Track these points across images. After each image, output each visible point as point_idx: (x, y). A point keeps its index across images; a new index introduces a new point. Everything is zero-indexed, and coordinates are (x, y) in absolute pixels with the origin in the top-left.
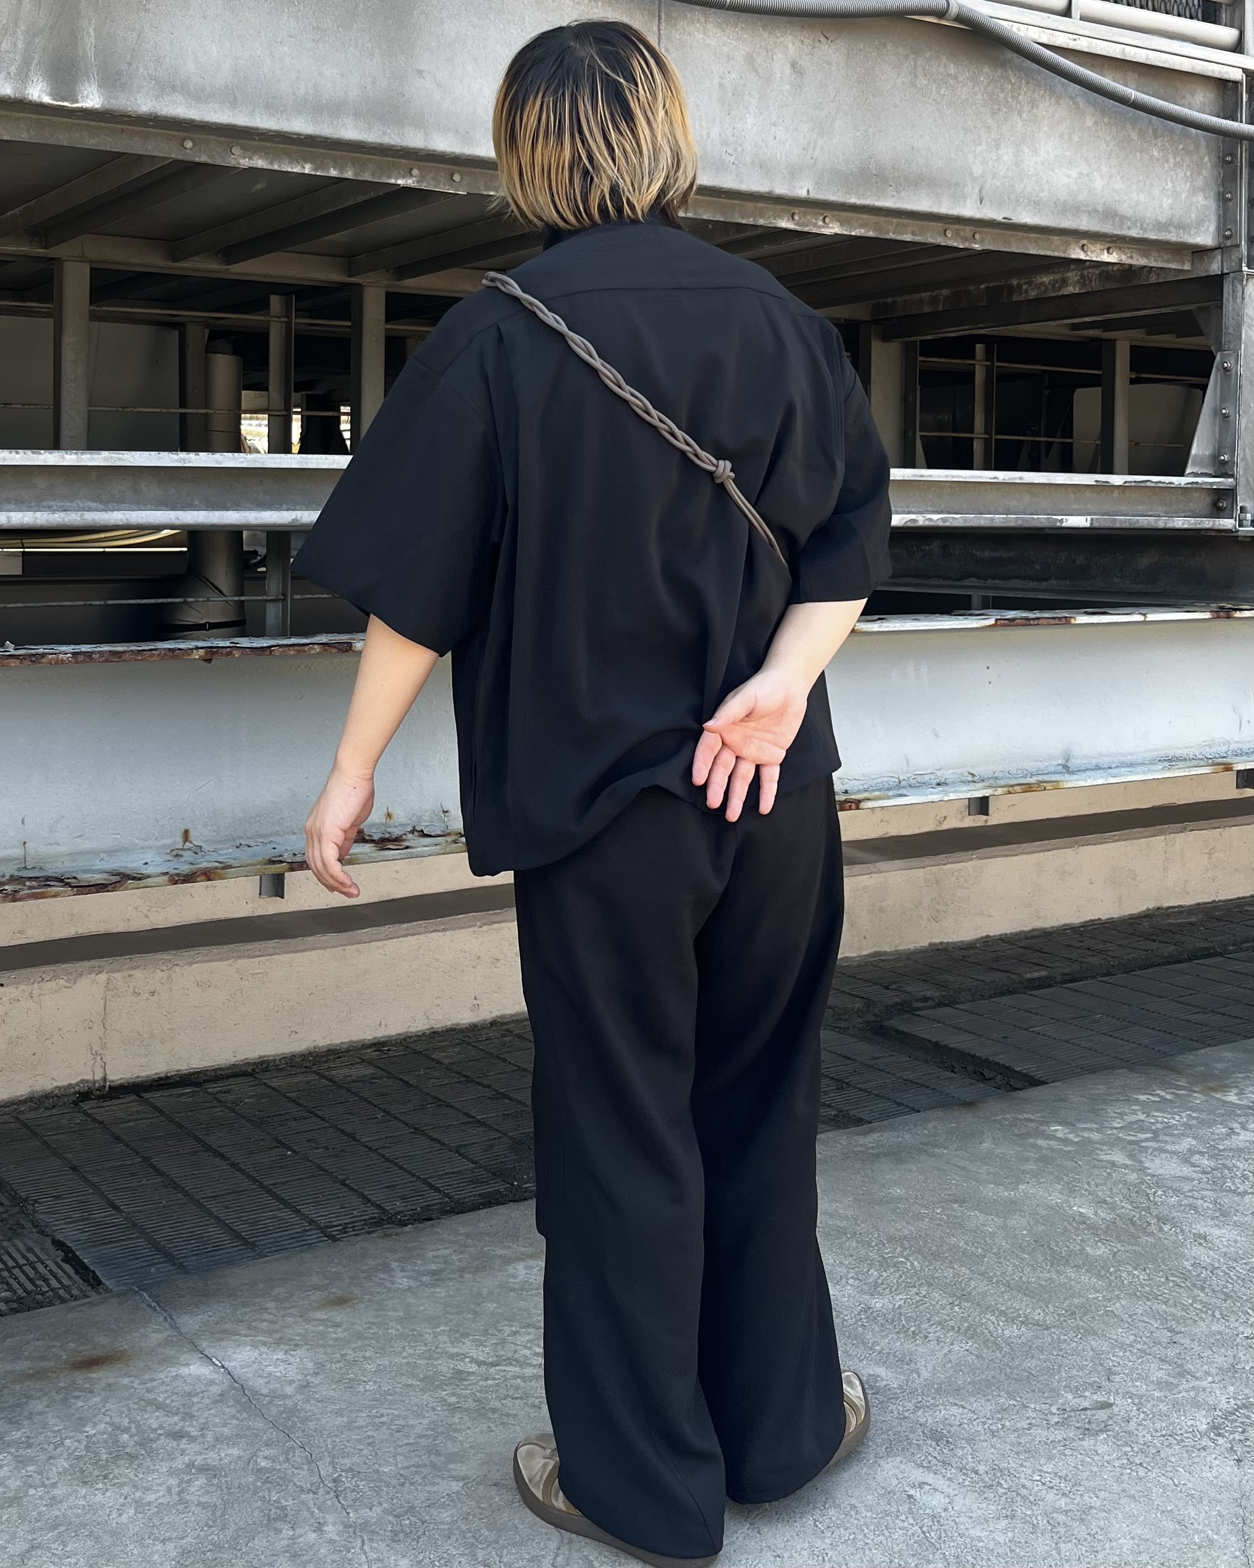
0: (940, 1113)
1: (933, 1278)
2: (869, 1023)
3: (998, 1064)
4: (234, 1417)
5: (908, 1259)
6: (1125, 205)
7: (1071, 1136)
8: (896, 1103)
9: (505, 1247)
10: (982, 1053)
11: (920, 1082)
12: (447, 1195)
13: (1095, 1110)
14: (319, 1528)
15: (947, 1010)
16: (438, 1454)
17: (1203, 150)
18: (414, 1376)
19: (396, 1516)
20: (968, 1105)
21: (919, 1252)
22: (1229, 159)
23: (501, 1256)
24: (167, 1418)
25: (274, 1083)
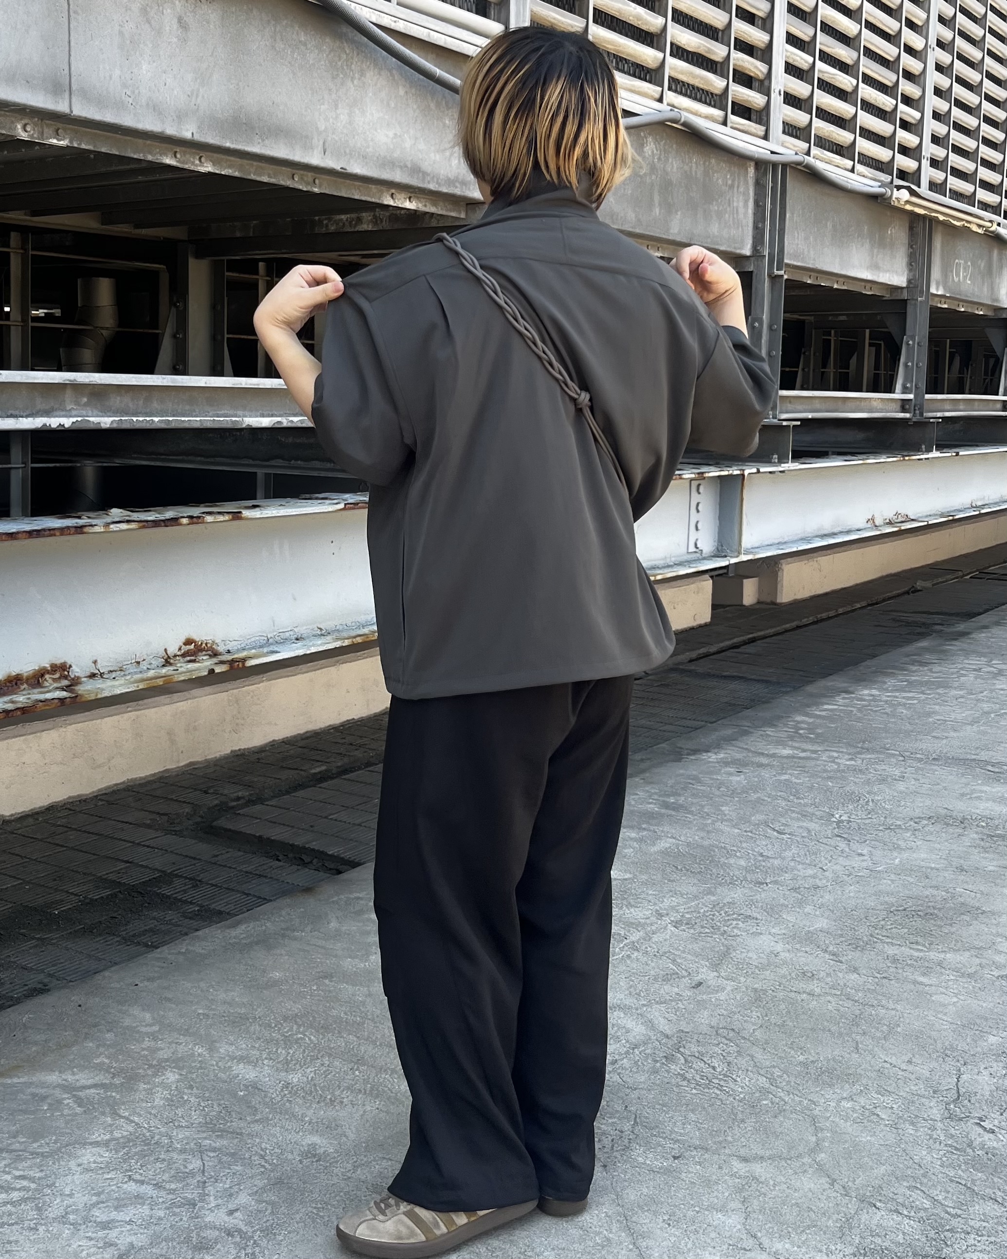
0: (287, 900)
1: (331, 1049)
2: (197, 823)
3: (313, 850)
5: (305, 1035)
6: (426, 163)
8: (246, 894)
10: (299, 841)
11: (257, 872)
15: (258, 807)
20: (308, 890)
21: (311, 1026)
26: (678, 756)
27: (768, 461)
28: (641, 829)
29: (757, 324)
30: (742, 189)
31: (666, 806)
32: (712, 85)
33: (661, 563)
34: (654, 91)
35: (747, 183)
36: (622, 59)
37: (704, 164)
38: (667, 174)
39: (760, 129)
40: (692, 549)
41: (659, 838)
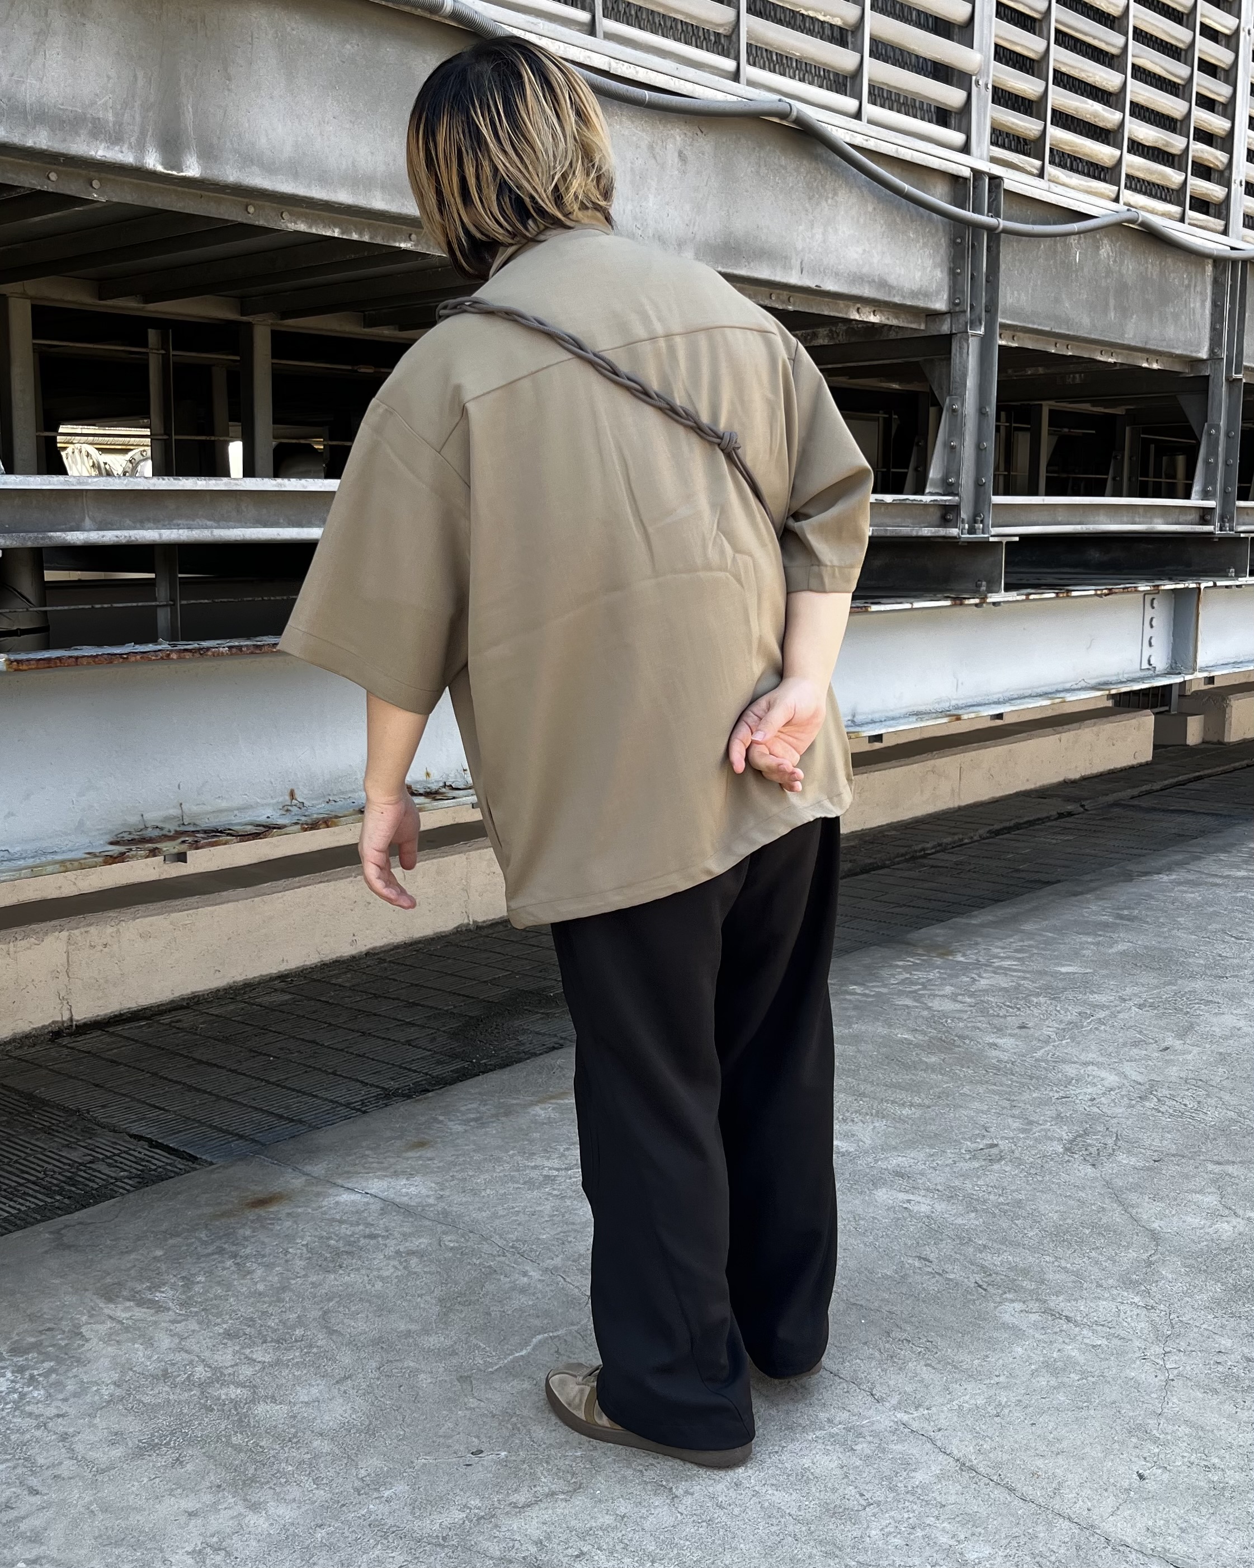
4: (403, 1221)
6: (893, 277)
7: (867, 992)
9: (515, 1099)
12: (426, 1074)
13: (871, 974)
14: (525, 1274)
16: (573, 1224)
17: (941, 233)
18: (517, 1182)
19: (573, 1261)
22: (959, 241)
23: (517, 1104)
24: (352, 1228)
25: (213, 1011)
26: (1129, 877)
27: (1225, 576)
28: (1096, 935)
29: (1213, 431)
30: (1198, 289)
31: (1121, 917)
32: (1170, 180)
33: (1114, 679)
34: (1111, 191)
35: (1204, 282)
36: (1076, 158)
37: (1160, 264)
38: (1122, 275)
39: (1219, 224)
40: (1145, 666)
41: (1116, 942)
